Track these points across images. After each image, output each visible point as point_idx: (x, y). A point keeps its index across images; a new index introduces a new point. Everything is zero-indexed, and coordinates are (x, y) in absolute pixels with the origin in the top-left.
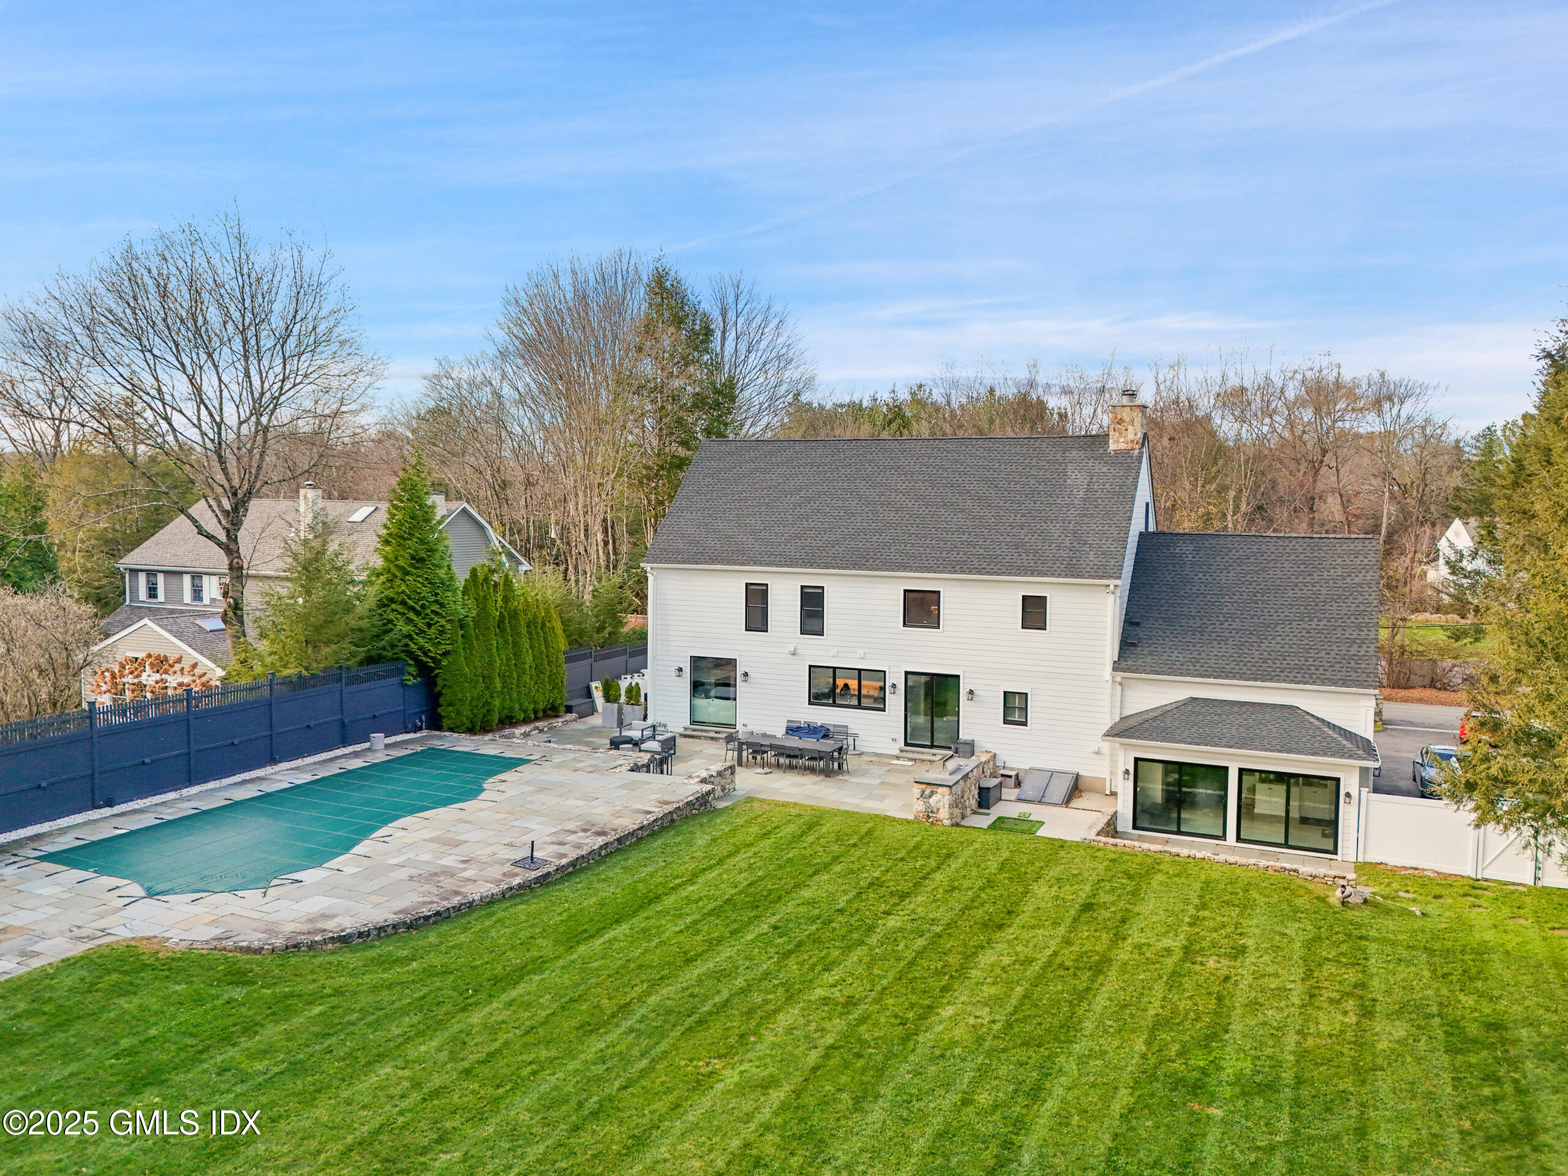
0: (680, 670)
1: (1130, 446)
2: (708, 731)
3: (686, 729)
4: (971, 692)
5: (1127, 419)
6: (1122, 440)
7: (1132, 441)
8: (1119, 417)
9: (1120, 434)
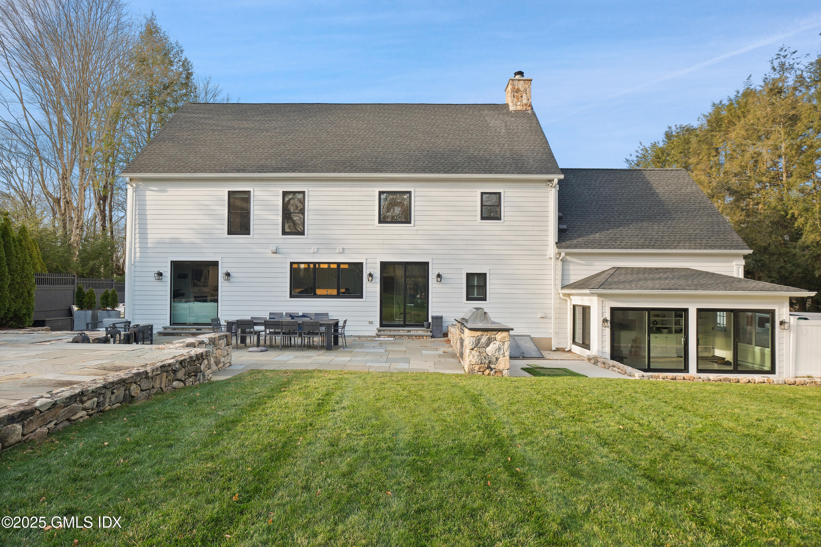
0: (160, 274)
1: (524, 108)
2: (189, 329)
3: (165, 328)
4: (439, 276)
5: (522, 89)
6: (519, 104)
7: (526, 105)
8: (516, 87)
9: (518, 99)
